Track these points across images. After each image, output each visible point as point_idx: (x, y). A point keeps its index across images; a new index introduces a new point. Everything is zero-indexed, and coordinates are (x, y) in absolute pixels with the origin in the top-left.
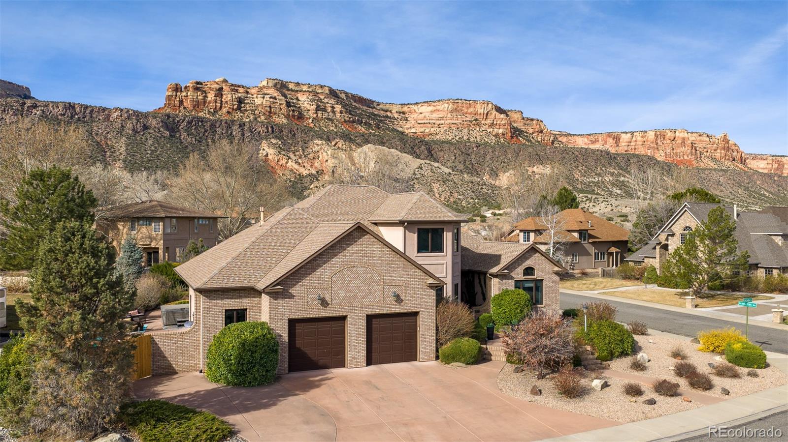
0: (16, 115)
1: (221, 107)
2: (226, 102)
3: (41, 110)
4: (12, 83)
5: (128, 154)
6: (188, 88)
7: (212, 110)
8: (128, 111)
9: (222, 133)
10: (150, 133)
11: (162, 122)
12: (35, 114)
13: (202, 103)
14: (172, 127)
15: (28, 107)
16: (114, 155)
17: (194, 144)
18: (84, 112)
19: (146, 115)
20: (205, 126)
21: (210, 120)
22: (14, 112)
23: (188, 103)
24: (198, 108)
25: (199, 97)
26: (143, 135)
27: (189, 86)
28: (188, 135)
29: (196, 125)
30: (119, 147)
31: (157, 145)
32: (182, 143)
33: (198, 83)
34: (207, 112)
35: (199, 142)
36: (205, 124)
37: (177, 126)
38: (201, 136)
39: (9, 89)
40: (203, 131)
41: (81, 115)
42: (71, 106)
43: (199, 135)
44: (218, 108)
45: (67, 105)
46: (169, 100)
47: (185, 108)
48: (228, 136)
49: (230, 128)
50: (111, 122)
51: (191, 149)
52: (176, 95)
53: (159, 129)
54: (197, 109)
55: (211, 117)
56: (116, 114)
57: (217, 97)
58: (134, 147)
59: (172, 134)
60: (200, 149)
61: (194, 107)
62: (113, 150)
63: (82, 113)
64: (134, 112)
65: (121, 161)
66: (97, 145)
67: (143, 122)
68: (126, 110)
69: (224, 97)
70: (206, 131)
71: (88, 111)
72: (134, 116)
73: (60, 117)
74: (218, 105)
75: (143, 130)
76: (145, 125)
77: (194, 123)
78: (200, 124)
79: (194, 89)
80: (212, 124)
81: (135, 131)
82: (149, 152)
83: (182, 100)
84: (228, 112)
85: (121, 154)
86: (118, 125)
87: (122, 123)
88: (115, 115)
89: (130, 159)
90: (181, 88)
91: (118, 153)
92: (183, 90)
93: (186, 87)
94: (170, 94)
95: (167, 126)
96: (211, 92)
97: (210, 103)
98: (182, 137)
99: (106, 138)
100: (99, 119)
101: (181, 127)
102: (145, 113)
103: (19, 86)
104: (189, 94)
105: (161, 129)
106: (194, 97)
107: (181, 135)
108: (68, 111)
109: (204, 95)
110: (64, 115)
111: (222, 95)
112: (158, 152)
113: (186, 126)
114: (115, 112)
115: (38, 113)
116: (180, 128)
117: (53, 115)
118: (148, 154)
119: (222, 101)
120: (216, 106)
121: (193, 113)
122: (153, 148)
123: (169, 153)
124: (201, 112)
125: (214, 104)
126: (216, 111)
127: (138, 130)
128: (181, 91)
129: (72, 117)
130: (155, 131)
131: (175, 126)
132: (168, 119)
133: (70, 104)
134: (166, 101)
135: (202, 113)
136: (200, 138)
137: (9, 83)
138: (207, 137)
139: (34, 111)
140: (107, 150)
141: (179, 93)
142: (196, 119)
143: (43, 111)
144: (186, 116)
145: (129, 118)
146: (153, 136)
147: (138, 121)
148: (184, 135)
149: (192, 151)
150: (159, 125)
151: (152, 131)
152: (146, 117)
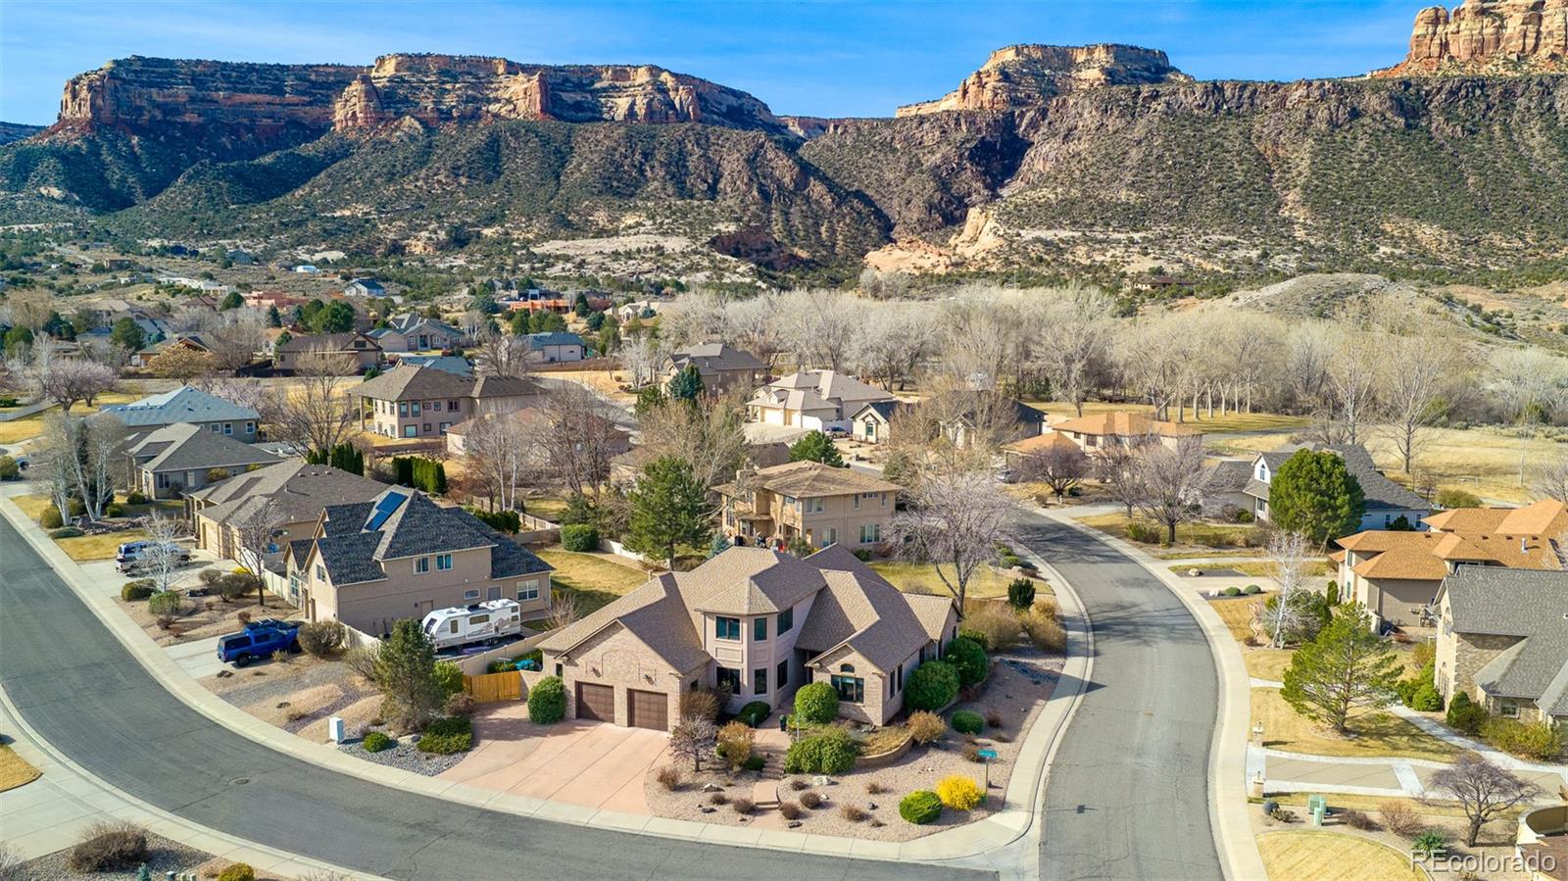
0: (1123, 116)
1: (1536, 47)
2: (1550, 33)
3: (1165, 102)
5: (1313, 173)
6: (1462, 14)
7: (1514, 57)
8: (1323, 85)
9: (1529, 108)
10: (1363, 125)
11: (1391, 98)
12: (1155, 111)
13: (1493, 42)
14: (1413, 107)
15: (1144, 99)
16: (1288, 176)
17: (1459, 139)
18: (1240, 97)
19: (1358, 90)
20: (1488, 96)
21: (1503, 80)
22: (1121, 111)
23: (1459, 48)
25: (1484, 31)
26: (1348, 131)
27: (1464, 9)
28: (1447, 120)
29: (1467, 96)
30: (1298, 160)
31: (1374, 150)
32: (1431, 139)
34: (1501, 62)
35: (1472, 132)
36: (1489, 93)
37: (1424, 102)
38: (1477, 119)
39: (1130, 60)
40: (1484, 107)
41: (1233, 104)
42: (1217, 88)
43: (1474, 117)
44: (1528, 48)
45: (1210, 87)
46: (1417, 46)
47: (1451, 58)
48: (1542, 114)
49: (1549, 94)
50: (1289, 110)
51: (1451, 150)
52: (1435, 33)
53: (1383, 115)
54: (1480, 58)
55: (1509, 74)
56: (1298, 93)
57: (1529, 23)
58: (1327, 158)
59: (1411, 121)
60: (1473, 148)
61: (1472, 54)
62: (1286, 166)
63: (1235, 100)
64: (1333, 85)
65: (1298, 188)
66: (1257, 160)
67: (1352, 103)
68: (1318, 83)
69: (1546, 22)
70: (1489, 108)
71: (1246, 94)
72: (1333, 93)
73: (1196, 111)
74: (1530, 42)
75: (1350, 121)
76: (1354, 109)
77: (1463, 92)
78: (1478, 92)
79: (1476, 13)
80: (1506, 91)
81: (1333, 124)
82: (1357, 166)
83: (1447, 43)
84: (1553, 56)
85: (1300, 173)
86: (1300, 116)
87: (1308, 111)
88: (1296, 95)
89: (1316, 182)
90: (1447, 18)
91: (1295, 173)
92: (1451, 19)
93: (1457, 13)
94: (1421, 31)
95: (1402, 106)
96: (1516, 15)
98: (1434, 125)
99: (1275, 143)
100: (1266, 107)
101: (1433, 104)
102: (1358, 84)
103: (1148, 51)
104: (1461, 28)
105: (1389, 115)
106: (1474, 32)
107: (1430, 123)
108: (1211, 97)
109: (1498, 23)
110: (1204, 106)
111: (1540, 18)
112: (1376, 164)
113: (1446, 100)
114: (1297, 90)
115: (1159, 109)
116: (1430, 107)
117: (1185, 108)
118: (1354, 169)
119: (1538, 32)
120: (1524, 44)
121: (1469, 67)
122: (1366, 157)
123: (1398, 163)
124: (1486, 63)
125: (1521, 41)
126: (1522, 58)
127: (1340, 122)
128: (1447, 22)
129: (1218, 108)
131: (1418, 104)
132: (1406, 89)
133: (1214, 84)
134: (1411, 50)
135: (1490, 66)
136: (1474, 124)
138: (1491, 120)
139: (1154, 105)
140: (1274, 168)
141: (1440, 28)
142: (1469, 84)
143: (1168, 104)
144: (1446, 78)
145: (1322, 98)
146: (1370, 131)
147: (1340, 101)
148: (1438, 120)
149: (1452, 155)
150: (1384, 107)
151: (1367, 120)
152: (1358, 92)
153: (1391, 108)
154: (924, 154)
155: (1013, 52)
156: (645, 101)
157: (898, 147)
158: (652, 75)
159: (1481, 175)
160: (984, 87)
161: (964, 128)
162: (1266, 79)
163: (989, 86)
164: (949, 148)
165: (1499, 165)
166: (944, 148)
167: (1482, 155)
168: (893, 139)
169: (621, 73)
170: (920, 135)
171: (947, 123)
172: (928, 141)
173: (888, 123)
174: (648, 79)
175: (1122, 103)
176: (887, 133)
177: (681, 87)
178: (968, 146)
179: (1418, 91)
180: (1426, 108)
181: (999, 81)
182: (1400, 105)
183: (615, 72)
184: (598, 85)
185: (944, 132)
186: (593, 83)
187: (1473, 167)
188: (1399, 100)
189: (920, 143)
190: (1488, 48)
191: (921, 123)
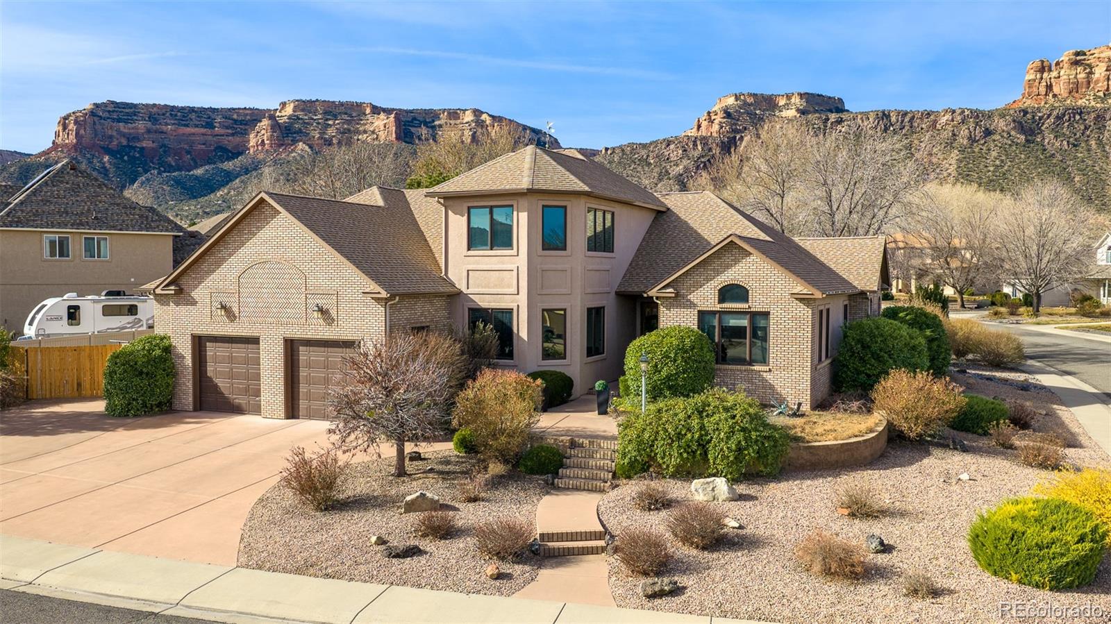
3: (848, 125)
4: (822, 95)
5: (960, 174)
6: (1061, 64)
7: (1101, 94)
8: (963, 112)
10: (994, 141)
11: (1014, 121)
12: (840, 132)
13: (1085, 83)
14: (1031, 128)
15: (832, 123)
16: (941, 177)
17: (1066, 151)
18: (902, 121)
19: (990, 115)
20: (1085, 120)
21: (1094, 109)
22: (815, 132)
23: (1060, 88)
24: (1077, 92)
25: (1078, 76)
26: (983, 145)
27: (1062, 61)
28: (1056, 137)
29: (1070, 120)
30: (947, 165)
31: (1004, 158)
32: (1045, 150)
33: (1077, 54)
34: (1092, 98)
35: (1075, 146)
36: (1086, 118)
37: (1038, 124)
38: (1078, 136)
39: (817, 104)
40: (1082, 127)
41: (897, 126)
42: (885, 115)
43: (1075, 135)
45: (880, 114)
46: (1029, 87)
47: (1055, 96)
50: (939, 130)
51: (1060, 158)
52: (1042, 78)
53: (1009, 133)
54: (1076, 95)
55: (1098, 105)
56: (945, 118)
58: (969, 163)
59: (1030, 138)
60: (1076, 158)
61: (1070, 93)
62: (939, 169)
63: (899, 124)
64: (971, 112)
67: (985, 125)
68: (960, 111)
70: (1086, 128)
71: (907, 119)
72: (971, 118)
73: (870, 132)
75: (985, 137)
76: (987, 129)
77: (1067, 117)
78: (1078, 117)
79: (1072, 64)
80: (1098, 116)
81: (972, 140)
82: (992, 169)
83: (1051, 85)
85: (951, 176)
86: (946, 134)
87: (953, 131)
88: (944, 120)
89: (962, 181)
90: (1050, 67)
91: (946, 175)
92: (1053, 68)
93: (1058, 64)
94: (1032, 77)
95: (1022, 127)
96: (1101, 64)
97: (1097, 82)
98: (1047, 141)
99: (930, 154)
100: (922, 129)
101: (1045, 126)
102: (989, 111)
103: (830, 98)
104: (1061, 74)
105: (1013, 133)
106: (1070, 77)
107: (1044, 139)
108: (881, 122)
109: (1088, 71)
110: (876, 127)
112: (1006, 168)
113: (1054, 123)
114: (944, 116)
115: (843, 130)
116: (1043, 128)
117: (862, 129)
118: (990, 171)
120: (1108, 85)
121: (1068, 102)
122: (998, 162)
123: (1022, 167)
124: (1081, 99)
125: (1106, 83)
126: (1107, 95)
127: (977, 138)
128: (1050, 70)
129: (886, 129)
130: (1002, 137)
131: (1034, 125)
132: (1024, 116)
133: (883, 112)
134: (1025, 90)
135: (1084, 100)
136: (1076, 140)
137: (818, 95)
138: (1088, 136)
139: (839, 127)
140: (931, 172)
141: (1045, 75)
142: (1070, 111)
143: (850, 127)
144: (1053, 108)
145: (963, 121)
146: (1000, 145)
147: (977, 124)
148: (1049, 137)
149: (1062, 161)
150: (1009, 127)
151: (997, 137)
152: (989, 117)
153: (1014, 128)
154: (671, 166)
155: (733, 98)
156: (470, 133)
157: (652, 161)
158: (475, 115)
159: (1084, 175)
160: (712, 122)
161: (700, 148)
162: (921, 110)
163: (716, 122)
164: (689, 161)
165: (1097, 168)
166: (685, 162)
167: (1083, 161)
168: (648, 156)
169: (454, 114)
170: (667, 153)
171: (687, 144)
172: (673, 157)
173: (644, 146)
174: (472, 118)
175: (815, 126)
176: (644, 153)
177: (496, 124)
178: (703, 160)
179: (1034, 117)
180: (1040, 129)
181: (724, 118)
182: (1021, 127)
183: (449, 113)
184: (437, 123)
185: (685, 150)
186: (433, 121)
187: (1078, 170)
188: (1020, 123)
189: (668, 159)
190: (1082, 88)
191: (668, 145)
